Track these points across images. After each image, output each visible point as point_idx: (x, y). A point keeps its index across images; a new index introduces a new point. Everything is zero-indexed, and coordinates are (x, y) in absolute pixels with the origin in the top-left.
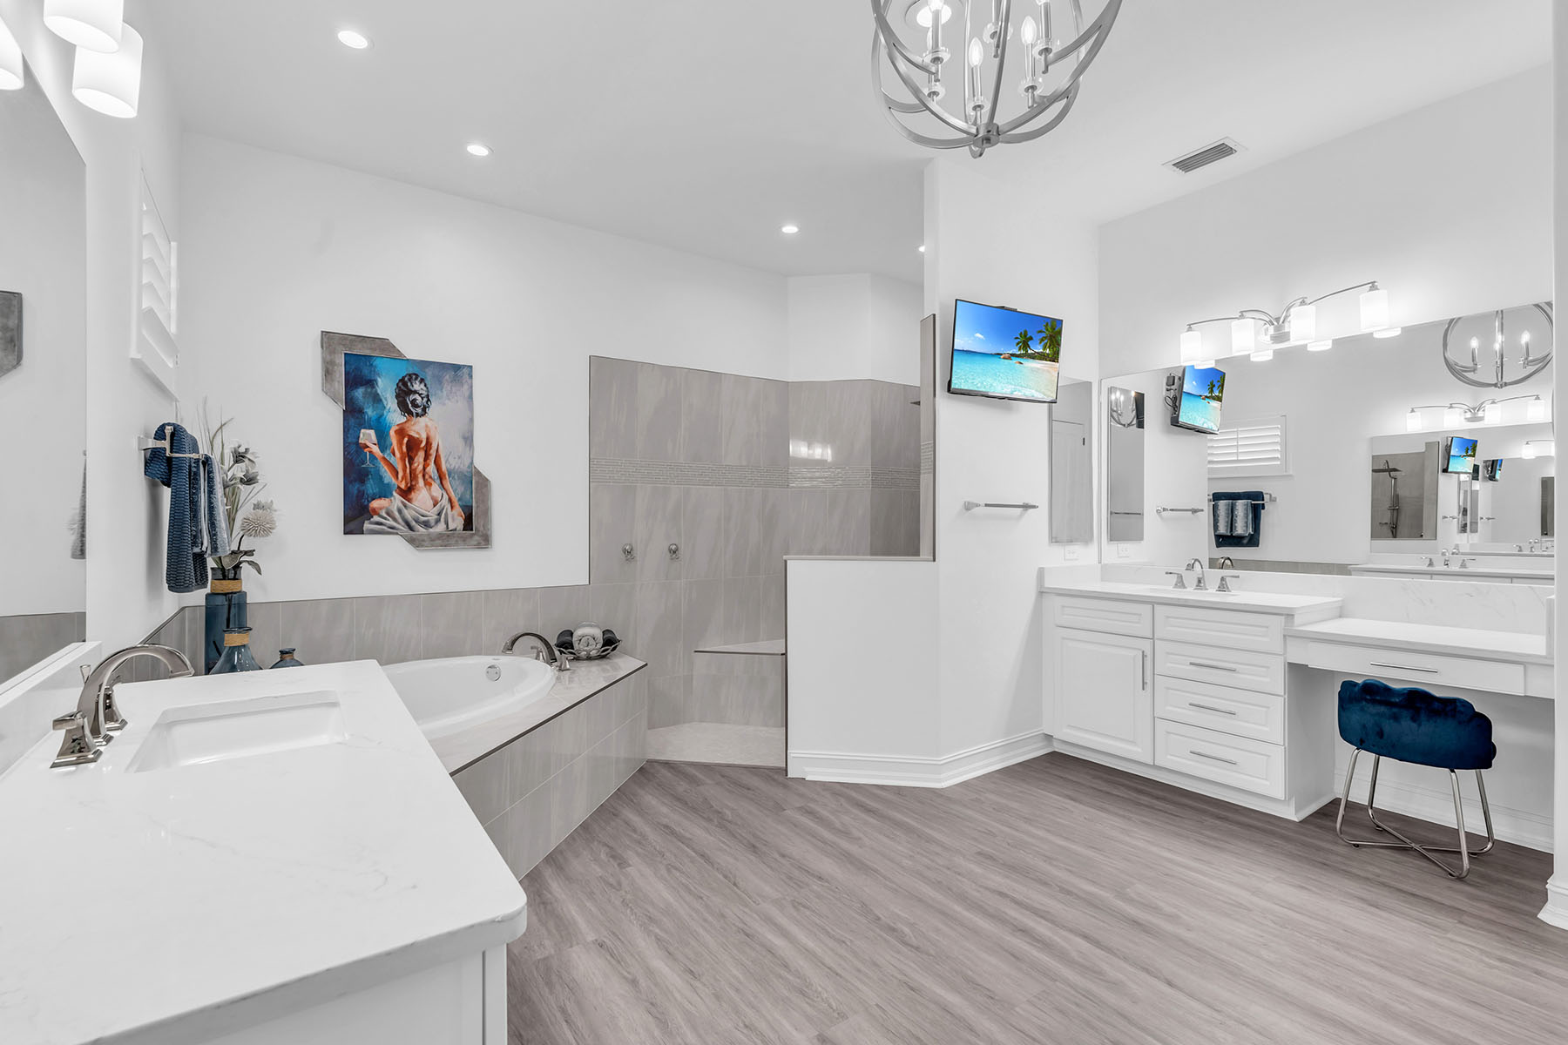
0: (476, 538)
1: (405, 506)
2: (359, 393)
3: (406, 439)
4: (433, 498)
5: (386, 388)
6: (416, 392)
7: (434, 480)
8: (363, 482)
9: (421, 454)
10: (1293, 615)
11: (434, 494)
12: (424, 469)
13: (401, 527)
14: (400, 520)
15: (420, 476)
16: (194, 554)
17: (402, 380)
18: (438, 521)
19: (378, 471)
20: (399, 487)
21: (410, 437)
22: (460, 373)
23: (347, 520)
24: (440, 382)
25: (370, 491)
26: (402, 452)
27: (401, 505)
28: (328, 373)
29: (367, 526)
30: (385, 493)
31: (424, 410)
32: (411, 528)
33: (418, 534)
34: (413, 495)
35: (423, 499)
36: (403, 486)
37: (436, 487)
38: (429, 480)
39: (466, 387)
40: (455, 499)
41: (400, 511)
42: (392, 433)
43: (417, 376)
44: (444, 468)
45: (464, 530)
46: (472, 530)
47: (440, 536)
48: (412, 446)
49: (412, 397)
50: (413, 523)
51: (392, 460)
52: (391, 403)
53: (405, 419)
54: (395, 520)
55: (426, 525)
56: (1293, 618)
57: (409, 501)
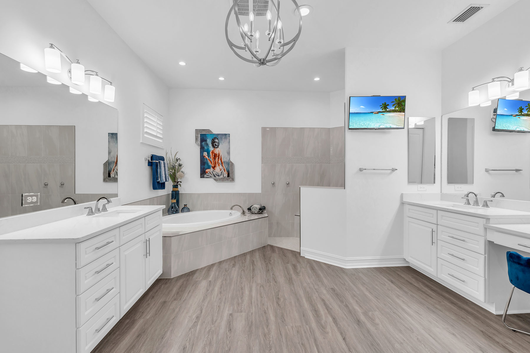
0: (230, 179)
1: (214, 171)
2: (203, 143)
3: (214, 154)
4: (220, 169)
5: (209, 141)
6: (216, 142)
7: (220, 164)
8: (204, 165)
9: (217, 158)
10: (489, 219)
11: (220, 168)
12: (218, 161)
13: (213, 176)
14: (212, 175)
15: (217, 163)
16: (157, 182)
17: (213, 139)
18: (221, 175)
19: (207, 162)
20: (212, 166)
21: (215, 153)
22: (226, 136)
23: (201, 174)
24: (222, 139)
25: (206, 168)
26: (213, 157)
27: (213, 171)
28: (196, 139)
29: (205, 176)
30: (209, 168)
31: (218, 146)
32: (215, 177)
33: (216, 177)
34: (215, 168)
35: (218, 169)
36: (213, 166)
37: (221, 166)
38: (219, 164)
39: (228, 139)
40: (225, 169)
41: (212, 172)
42: (211, 153)
43: (216, 138)
44: (223, 161)
45: (227, 177)
46: (229, 177)
47: (221, 179)
48: (215, 156)
49: (215, 143)
50: (215, 175)
51: (211, 159)
52: (210, 145)
53: (213, 149)
54: (211, 174)
55: (218, 176)
56: (489, 220)
57: (214, 170)
